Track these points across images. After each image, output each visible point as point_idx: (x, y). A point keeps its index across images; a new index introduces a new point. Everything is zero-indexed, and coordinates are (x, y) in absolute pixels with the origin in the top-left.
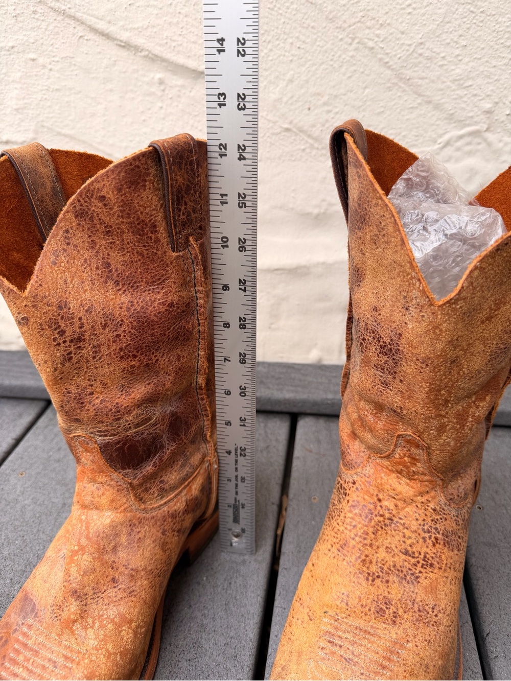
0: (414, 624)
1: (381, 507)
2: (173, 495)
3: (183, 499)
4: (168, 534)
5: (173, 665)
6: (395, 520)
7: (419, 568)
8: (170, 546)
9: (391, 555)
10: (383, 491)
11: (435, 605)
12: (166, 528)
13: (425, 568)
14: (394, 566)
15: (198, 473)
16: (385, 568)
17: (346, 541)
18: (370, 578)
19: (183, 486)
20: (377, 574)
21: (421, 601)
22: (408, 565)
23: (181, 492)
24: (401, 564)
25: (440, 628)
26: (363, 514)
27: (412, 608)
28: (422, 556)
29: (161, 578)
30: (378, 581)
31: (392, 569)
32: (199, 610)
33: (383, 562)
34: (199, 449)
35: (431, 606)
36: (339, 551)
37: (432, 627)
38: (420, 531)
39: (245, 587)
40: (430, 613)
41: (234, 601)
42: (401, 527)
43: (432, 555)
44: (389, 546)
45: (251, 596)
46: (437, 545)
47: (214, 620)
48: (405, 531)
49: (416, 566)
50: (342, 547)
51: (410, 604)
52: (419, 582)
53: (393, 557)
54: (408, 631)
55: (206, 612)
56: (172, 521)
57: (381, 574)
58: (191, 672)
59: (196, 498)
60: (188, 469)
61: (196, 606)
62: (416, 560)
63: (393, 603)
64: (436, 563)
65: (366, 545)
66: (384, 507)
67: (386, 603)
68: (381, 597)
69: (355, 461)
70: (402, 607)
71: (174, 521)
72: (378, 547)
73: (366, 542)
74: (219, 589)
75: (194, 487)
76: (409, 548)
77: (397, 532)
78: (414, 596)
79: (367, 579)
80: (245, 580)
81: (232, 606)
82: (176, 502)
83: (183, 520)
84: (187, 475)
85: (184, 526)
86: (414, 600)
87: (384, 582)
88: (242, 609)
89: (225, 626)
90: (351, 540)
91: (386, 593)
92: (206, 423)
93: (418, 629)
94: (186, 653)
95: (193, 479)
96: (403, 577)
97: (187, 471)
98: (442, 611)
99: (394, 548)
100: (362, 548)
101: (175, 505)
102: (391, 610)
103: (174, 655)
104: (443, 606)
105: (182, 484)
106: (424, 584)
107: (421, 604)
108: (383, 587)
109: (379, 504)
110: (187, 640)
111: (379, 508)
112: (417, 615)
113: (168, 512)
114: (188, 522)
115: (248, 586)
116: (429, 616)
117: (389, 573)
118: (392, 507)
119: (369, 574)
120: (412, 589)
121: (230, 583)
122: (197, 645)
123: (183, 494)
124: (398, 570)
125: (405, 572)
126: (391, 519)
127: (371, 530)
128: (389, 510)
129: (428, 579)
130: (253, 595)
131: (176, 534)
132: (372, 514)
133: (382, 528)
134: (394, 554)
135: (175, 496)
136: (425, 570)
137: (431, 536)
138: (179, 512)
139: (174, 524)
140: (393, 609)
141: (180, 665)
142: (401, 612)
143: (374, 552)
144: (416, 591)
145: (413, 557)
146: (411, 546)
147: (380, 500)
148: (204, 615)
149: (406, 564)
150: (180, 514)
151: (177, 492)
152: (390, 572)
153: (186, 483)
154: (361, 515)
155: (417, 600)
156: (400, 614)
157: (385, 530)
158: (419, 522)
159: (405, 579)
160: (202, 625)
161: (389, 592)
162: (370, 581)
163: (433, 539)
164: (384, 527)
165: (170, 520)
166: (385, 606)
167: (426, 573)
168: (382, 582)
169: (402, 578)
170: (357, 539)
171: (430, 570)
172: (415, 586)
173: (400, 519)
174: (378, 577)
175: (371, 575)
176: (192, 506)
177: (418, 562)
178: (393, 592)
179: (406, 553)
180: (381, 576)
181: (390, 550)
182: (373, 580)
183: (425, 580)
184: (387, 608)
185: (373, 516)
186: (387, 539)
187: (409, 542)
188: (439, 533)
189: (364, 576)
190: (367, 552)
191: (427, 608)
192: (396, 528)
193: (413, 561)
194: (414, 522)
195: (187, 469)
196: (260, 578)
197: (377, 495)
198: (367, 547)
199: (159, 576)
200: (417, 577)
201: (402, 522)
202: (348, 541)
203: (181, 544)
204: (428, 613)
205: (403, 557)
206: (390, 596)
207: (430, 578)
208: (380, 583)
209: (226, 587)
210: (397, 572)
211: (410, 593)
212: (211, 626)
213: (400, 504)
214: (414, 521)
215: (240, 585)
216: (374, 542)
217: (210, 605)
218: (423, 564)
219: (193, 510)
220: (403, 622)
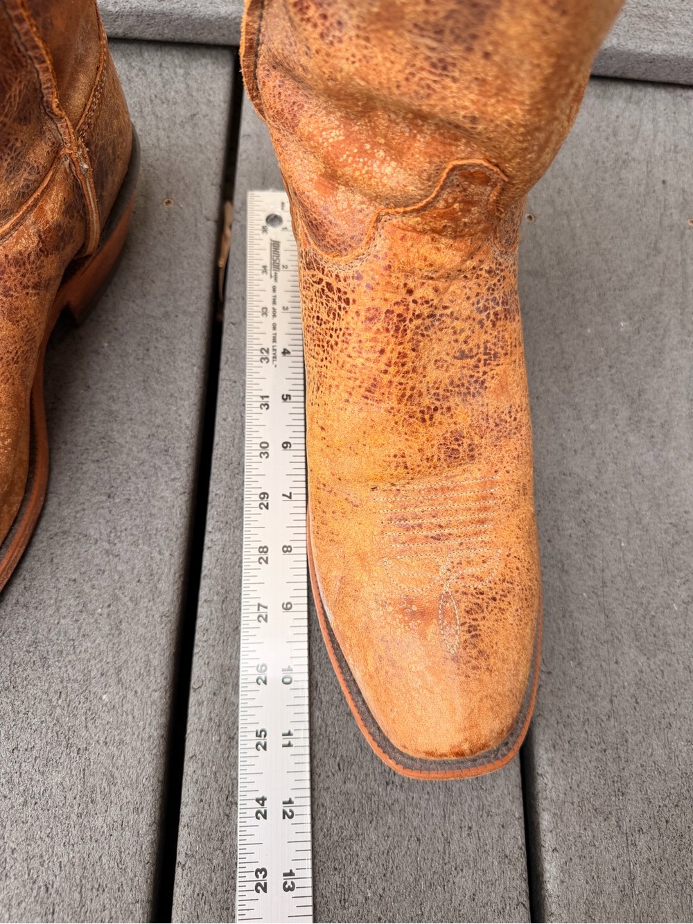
0: (496, 446)
1: (415, 302)
2: (8, 226)
3: (32, 231)
4: (16, 294)
5: (74, 469)
6: (438, 313)
7: (482, 369)
8: (24, 313)
9: (444, 369)
10: (413, 273)
11: (511, 407)
12: (8, 284)
13: (489, 364)
14: (452, 383)
15: (51, 181)
16: (441, 391)
17: (375, 379)
18: (427, 417)
19: (24, 208)
20: (433, 407)
21: (495, 412)
22: (467, 372)
23: (23, 218)
24: (459, 376)
25: (523, 433)
26: (390, 327)
27: (487, 427)
28: (482, 350)
29: (21, 364)
30: (437, 416)
31: (450, 388)
32: (103, 392)
33: (436, 386)
34: (42, 133)
35: (506, 412)
36: (366, 398)
37: (515, 436)
38: (475, 314)
39: (172, 353)
40: (509, 420)
41: (158, 375)
42: (448, 320)
43: (494, 341)
44: (438, 358)
45: (182, 368)
46: (498, 323)
47: (128, 404)
48: (455, 323)
49: (478, 367)
50: (369, 391)
51: (484, 423)
52: (486, 388)
53: (446, 371)
54: (491, 458)
55: (115, 394)
56: (18, 271)
57: (438, 403)
58: (102, 476)
59: (59, 226)
60: (26, 175)
61: (98, 386)
62: (476, 359)
63: (465, 434)
64: (500, 350)
65: (407, 372)
66: (420, 301)
67: (457, 440)
68: (448, 435)
69: (351, 234)
70: (476, 433)
71: (22, 270)
72: (425, 368)
73: (406, 368)
74: (131, 359)
75: (47, 208)
76: (464, 347)
77: (444, 331)
78: (485, 410)
79: (424, 420)
80: (171, 343)
81: (153, 383)
82: (18, 238)
83: (41, 267)
84: (28, 186)
85: (45, 276)
86: (487, 415)
87: (445, 413)
88: (171, 386)
89: (147, 411)
90: (382, 375)
91: (453, 425)
92: (43, 77)
93: (501, 450)
94: (91, 451)
95: (43, 193)
96: (466, 391)
97: (25, 179)
98: (519, 409)
99: (445, 357)
100: (403, 380)
101: (17, 243)
102: (464, 445)
103: (73, 456)
104: (518, 401)
105: (22, 204)
106: (493, 386)
107: (496, 415)
108: (446, 419)
109: (410, 299)
110: (91, 434)
111: (412, 305)
112: (495, 433)
113: (6, 256)
114: (52, 267)
115: (177, 353)
116: (508, 425)
117: (447, 397)
118: (430, 295)
119: (422, 412)
120: (480, 403)
121: (148, 350)
122: (106, 439)
123: (28, 222)
124: (458, 386)
125: (466, 384)
126: (432, 316)
127: (408, 346)
128: (427, 302)
129: (496, 377)
130: (185, 365)
131: (31, 291)
132: (404, 320)
133: (423, 335)
134: (448, 367)
135: (14, 227)
136: (490, 367)
137: (489, 313)
138: (29, 255)
139: (23, 276)
140: (466, 441)
141: (85, 469)
142: (477, 440)
143: (420, 378)
144: (486, 401)
145: (472, 357)
146: (465, 342)
147: (410, 292)
148: (112, 398)
149: (465, 371)
150: (32, 258)
151: (13, 219)
152: (449, 394)
153: (30, 202)
154: (387, 330)
155: (490, 414)
156: (476, 443)
157: (428, 336)
158: (471, 301)
159: (469, 393)
160: (111, 412)
161: (455, 423)
162: (428, 420)
163: (492, 317)
164: (425, 333)
165: (13, 270)
166: (457, 443)
167: (492, 370)
168: (442, 414)
169: (465, 394)
170: (392, 369)
171: (496, 363)
172: (483, 397)
173: (445, 308)
174: (436, 409)
175: (426, 411)
176: (51, 241)
177: (479, 361)
178: (460, 420)
179: (462, 355)
180: (439, 406)
181: (441, 364)
182: (431, 418)
183: (493, 381)
184: (459, 445)
185: (407, 322)
186: (433, 349)
187: (462, 338)
188: (498, 304)
189: (417, 419)
190: (411, 384)
191: (503, 416)
192: (442, 326)
193: (472, 362)
194: (466, 304)
195: (24, 176)
196: (194, 340)
197: (405, 285)
198: (410, 375)
199: (17, 362)
200: (483, 382)
201: (448, 312)
202: (378, 379)
203: (47, 307)
204: (506, 422)
205: (459, 363)
206: (458, 427)
207: (497, 374)
208: (440, 416)
209: (141, 356)
210: (457, 389)
211: (480, 409)
212: (125, 413)
213: (441, 284)
214: (464, 303)
215: (164, 351)
216: (417, 363)
217: (119, 383)
218: (485, 360)
219: (57, 248)
220: (481, 451)
